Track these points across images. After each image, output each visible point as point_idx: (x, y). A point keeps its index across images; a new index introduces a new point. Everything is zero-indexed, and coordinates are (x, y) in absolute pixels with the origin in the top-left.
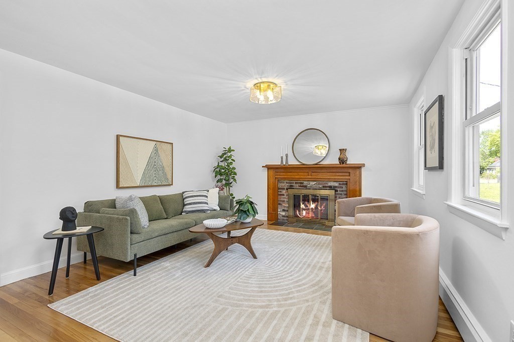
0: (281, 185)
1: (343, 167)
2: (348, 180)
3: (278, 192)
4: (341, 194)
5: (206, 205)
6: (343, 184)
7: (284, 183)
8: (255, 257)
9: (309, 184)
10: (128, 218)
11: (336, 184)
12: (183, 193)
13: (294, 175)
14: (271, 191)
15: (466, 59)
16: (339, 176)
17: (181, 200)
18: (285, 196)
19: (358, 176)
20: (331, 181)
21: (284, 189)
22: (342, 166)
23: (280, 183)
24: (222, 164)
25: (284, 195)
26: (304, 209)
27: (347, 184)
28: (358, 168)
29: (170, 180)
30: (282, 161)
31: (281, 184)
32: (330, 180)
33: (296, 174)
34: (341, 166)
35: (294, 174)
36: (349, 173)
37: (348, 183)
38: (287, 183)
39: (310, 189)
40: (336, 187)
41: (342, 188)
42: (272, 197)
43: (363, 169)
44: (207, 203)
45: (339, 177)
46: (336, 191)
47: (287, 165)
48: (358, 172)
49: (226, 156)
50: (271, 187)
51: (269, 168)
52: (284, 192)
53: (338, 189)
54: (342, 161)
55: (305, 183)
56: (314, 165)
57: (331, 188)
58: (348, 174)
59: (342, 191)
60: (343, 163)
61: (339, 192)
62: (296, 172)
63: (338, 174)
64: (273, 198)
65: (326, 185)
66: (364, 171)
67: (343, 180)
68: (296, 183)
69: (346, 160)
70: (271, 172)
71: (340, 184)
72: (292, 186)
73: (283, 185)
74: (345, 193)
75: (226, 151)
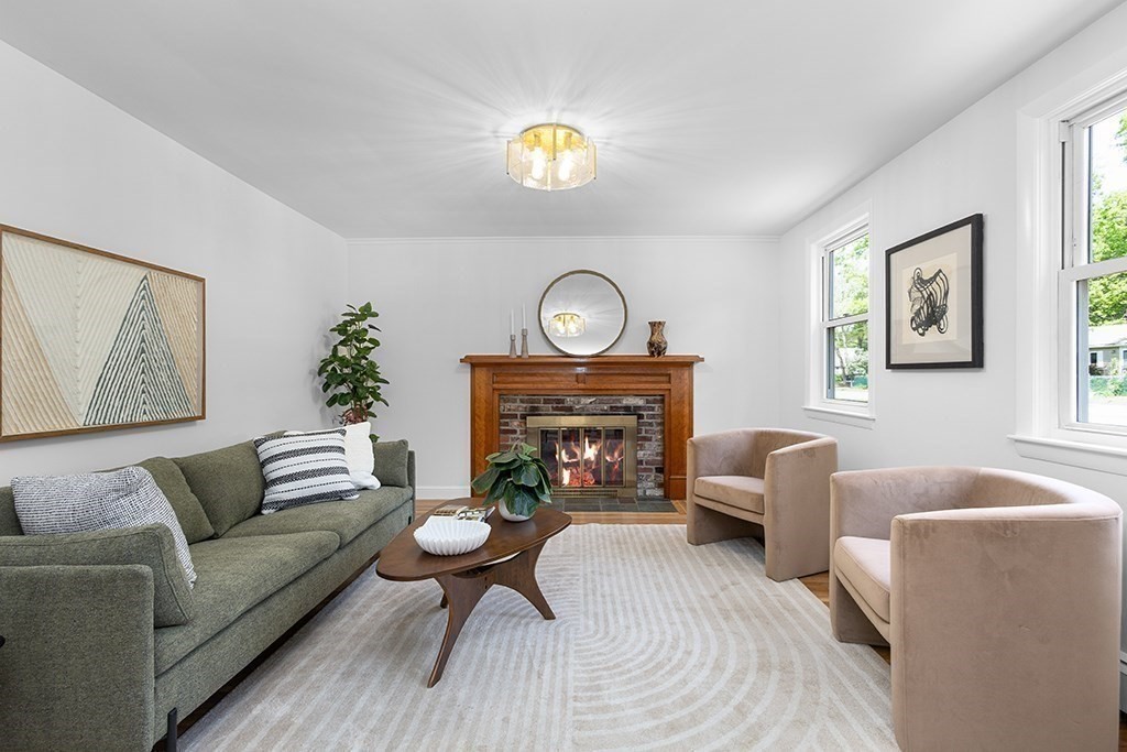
0: (507, 407)
1: (657, 363)
2: (667, 392)
3: (500, 424)
4: (651, 424)
5: (343, 477)
6: (655, 402)
7: (515, 401)
8: (548, 615)
9: (579, 403)
10: (146, 569)
11: (640, 402)
12: (258, 443)
13: (541, 382)
14: (481, 423)
15: (1063, 143)
16: (646, 382)
17: (252, 467)
18: (518, 435)
19: (687, 381)
20: (628, 395)
21: (515, 416)
22: (655, 359)
23: (505, 401)
24: (343, 351)
25: (514, 432)
26: (567, 466)
27: (663, 401)
28: (687, 364)
29: (196, 401)
30: (513, 347)
31: (508, 405)
32: (627, 393)
33: (547, 379)
34: (651, 360)
35: (543, 379)
36: (670, 375)
37: (667, 400)
38: (522, 401)
39: (580, 415)
40: (639, 408)
41: (653, 409)
42: (484, 438)
43: (696, 367)
44: (345, 471)
45: (647, 386)
46: (640, 417)
47: (525, 356)
48: (686, 374)
49: (353, 330)
50: (482, 412)
51: (475, 364)
52: (515, 424)
53: (644, 413)
54: (656, 348)
55: (569, 401)
56: (593, 356)
57: (628, 410)
58: (665, 379)
59: (653, 416)
60: (659, 354)
61: (645, 420)
62: (548, 375)
63: (644, 379)
64: (486, 442)
65: (619, 405)
66: (698, 371)
67: (656, 393)
68: (546, 401)
69: (665, 348)
70: (482, 374)
71: (648, 402)
72: (536, 408)
73: (513, 406)
74: (659, 421)
75: (351, 314)
